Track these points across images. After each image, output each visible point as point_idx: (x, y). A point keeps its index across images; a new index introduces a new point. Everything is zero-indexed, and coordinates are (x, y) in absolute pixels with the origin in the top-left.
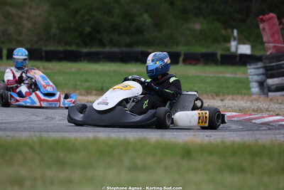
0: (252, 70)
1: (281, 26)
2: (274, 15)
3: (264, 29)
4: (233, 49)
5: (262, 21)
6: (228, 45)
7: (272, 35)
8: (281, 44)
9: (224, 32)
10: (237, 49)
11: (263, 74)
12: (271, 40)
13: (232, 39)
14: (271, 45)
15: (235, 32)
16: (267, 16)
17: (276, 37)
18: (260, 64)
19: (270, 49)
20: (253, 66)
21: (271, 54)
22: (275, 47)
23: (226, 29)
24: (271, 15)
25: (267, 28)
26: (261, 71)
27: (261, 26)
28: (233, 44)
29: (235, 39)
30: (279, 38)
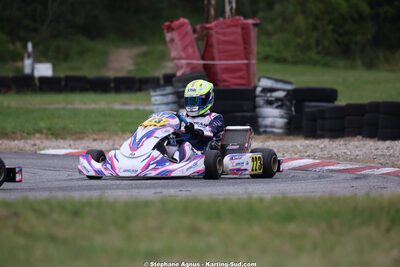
0: (158, 98)
1: (196, 36)
2: (186, 21)
3: (172, 40)
4: (27, 70)
5: (170, 29)
6: (19, 64)
7: (185, 49)
8: (197, 60)
9: (11, 47)
10: (33, 70)
11: (174, 103)
12: (183, 55)
13: (26, 55)
14: (184, 62)
15: (30, 46)
16: (176, 23)
17: (190, 50)
18: (169, 89)
19: (182, 67)
20: (158, 92)
21: (183, 74)
22: (188, 64)
23: (13, 42)
24: (182, 20)
25: (177, 39)
26: (171, 98)
27: (168, 36)
28: (28, 62)
29: (29, 56)
30: (194, 52)
